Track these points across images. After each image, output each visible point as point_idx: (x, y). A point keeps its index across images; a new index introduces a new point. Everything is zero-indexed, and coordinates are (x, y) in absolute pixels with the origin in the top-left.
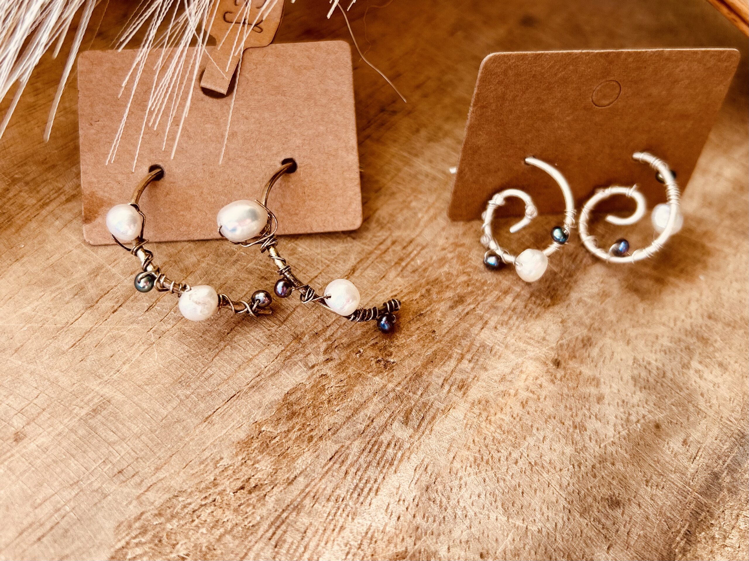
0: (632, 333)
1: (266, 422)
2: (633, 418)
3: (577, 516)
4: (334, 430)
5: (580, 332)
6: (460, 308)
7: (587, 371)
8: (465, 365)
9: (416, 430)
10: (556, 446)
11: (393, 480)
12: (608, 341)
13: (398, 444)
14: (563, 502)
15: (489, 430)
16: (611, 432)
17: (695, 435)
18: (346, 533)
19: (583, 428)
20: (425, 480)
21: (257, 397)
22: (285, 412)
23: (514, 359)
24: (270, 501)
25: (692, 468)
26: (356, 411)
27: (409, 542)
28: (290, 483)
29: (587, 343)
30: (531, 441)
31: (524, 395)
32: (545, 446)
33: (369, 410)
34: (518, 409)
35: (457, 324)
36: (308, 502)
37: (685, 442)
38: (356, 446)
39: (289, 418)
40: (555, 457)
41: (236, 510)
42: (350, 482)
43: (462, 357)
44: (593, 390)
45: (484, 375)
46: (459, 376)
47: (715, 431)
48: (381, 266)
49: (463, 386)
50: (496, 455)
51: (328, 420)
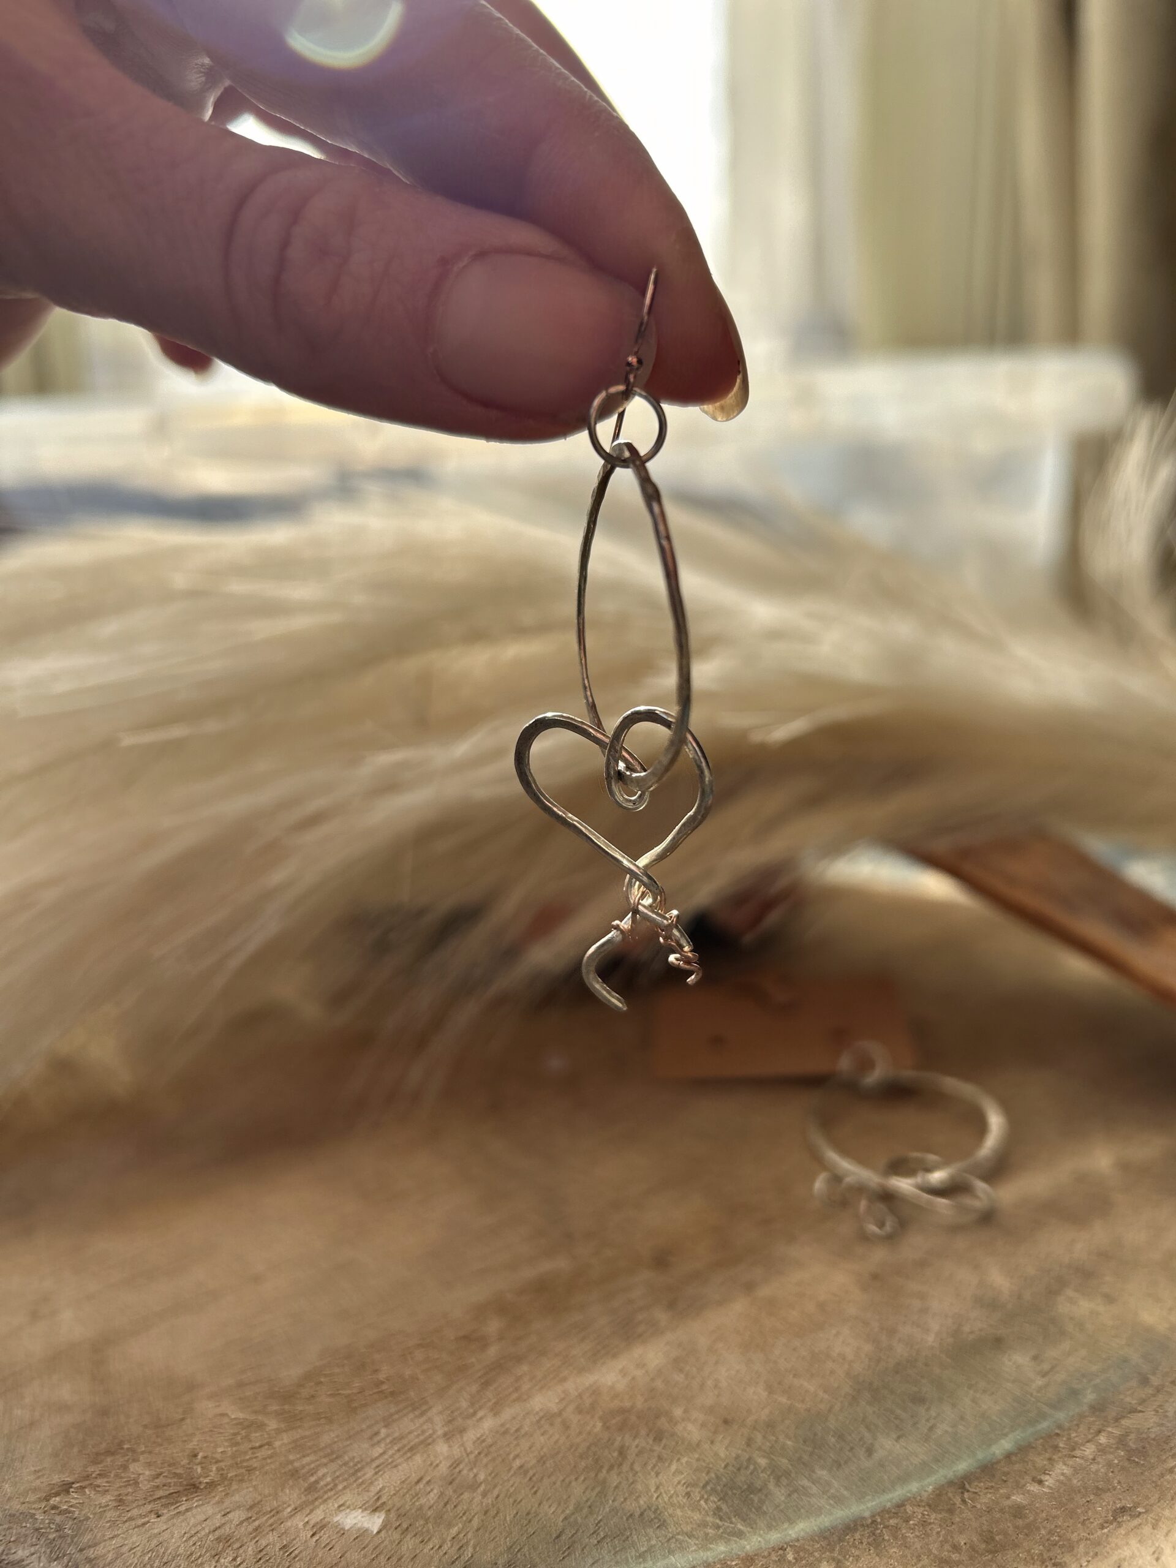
0: (984, 1260)
1: (511, 1293)
2: (966, 1329)
3: (862, 1402)
4: (584, 1306)
7: (912, 1286)
8: (758, 1270)
9: (680, 1315)
10: (851, 1342)
11: (638, 1351)
12: (948, 1264)
13: (653, 1324)
28: (518, 1340)
29: (921, 1264)
33: (629, 1296)
34: (811, 1308)
35: (758, 1240)
36: (533, 1355)
37: (1035, 1358)
38: (604, 1319)
39: (536, 1292)
40: (849, 1352)
41: (452, 1353)
42: (587, 1345)
43: (756, 1264)
44: (916, 1303)
45: (778, 1280)
46: (746, 1278)
49: (750, 1287)
51: (582, 1298)
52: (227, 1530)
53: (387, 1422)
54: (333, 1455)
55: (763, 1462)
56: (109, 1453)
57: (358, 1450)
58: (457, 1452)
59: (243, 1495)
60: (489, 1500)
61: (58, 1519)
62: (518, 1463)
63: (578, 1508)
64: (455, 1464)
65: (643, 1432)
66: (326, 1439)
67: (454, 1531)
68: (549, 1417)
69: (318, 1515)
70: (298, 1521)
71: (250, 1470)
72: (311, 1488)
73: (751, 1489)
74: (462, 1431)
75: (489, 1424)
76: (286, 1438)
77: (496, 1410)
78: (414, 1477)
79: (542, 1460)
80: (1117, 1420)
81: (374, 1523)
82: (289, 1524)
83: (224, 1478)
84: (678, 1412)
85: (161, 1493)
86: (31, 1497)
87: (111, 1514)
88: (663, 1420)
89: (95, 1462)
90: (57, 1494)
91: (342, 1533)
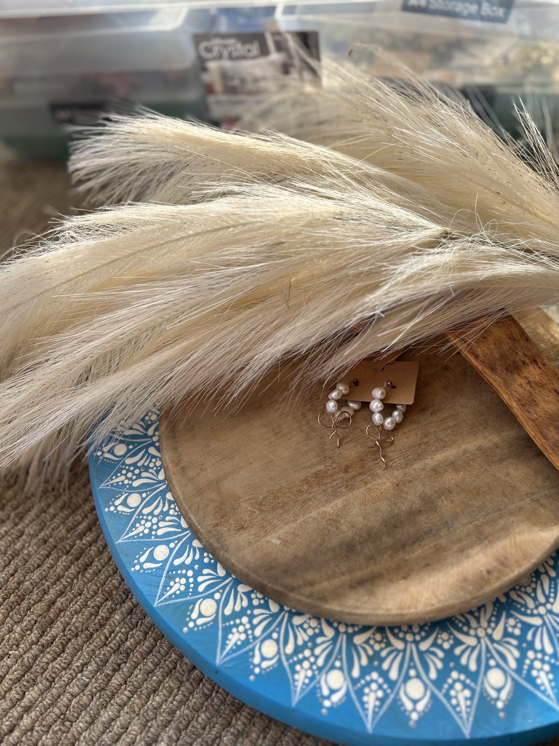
0: (426, 483)
1: (309, 477)
2: (414, 507)
3: (383, 526)
4: (326, 484)
5: (409, 478)
6: (375, 461)
7: (406, 490)
8: (369, 478)
9: (348, 491)
10: (385, 507)
11: (336, 501)
12: (417, 483)
13: (341, 493)
14: (380, 521)
15: (368, 497)
16: (404, 508)
17: (431, 517)
18: (320, 510)
19: (396, 504)
20: (345, 504)
21: (309, 470)
22: (315, 476)
23: (384, 480)
24: (304, 496)
25: (425, 525)
26: (334, 481)
27: (335, 517)
28: (310, 493)
29: (410, 482)
30: (379, 503)
31: (383, 490)
32: (382, 506)
33: (337, 482)
34: (379, 494)
35: (372, 466)
36: (313, 499)
37: (426, 518)
38: (330, 490)
39: (315, 477)
40: (384, 510)
41: (295, 496)
42: (325, 498)
43: (370, 475)
44: (405, 496)
45: (373, 482)
46: (366, 480)
47: (438, 518)
48: (356, 443)
49: (366, 483)
50: (367, 504)
51: (326, 481)
52: (250, 540)
53: (281, 515)
54: (270, 523)
55: (357, 539)
56: (225, 516)
57: (275, 522)
58: (295, 526)
59: (253, 531)
60: (300, 540)
61: (218, 533)
62: (307, 531)
63: (318, 545)
64: (295, 529)
65: (334, 526)
66: (269, 518)
67: (294, 547)
68: (315, 519)
69: (267, 539)
70: (264, 540)
71: (254, 525)
72: (266, 531)
73: (354, 546)
74: (297, 520)
75: (302, 519)
76: (260, 517)
77: (304, 516)
78: (286, 532)
79: (312, 531)
80: (437, 540)
81: (278, 542)
82: (262, 540)
83: (248, 526)
84: (342, 522)
85: (236, 529)
86: (211, 527)
87: (227, 533)
88: (339, 524)
89: (222, 518)
90: (216, 526)
91: (272, 544)
